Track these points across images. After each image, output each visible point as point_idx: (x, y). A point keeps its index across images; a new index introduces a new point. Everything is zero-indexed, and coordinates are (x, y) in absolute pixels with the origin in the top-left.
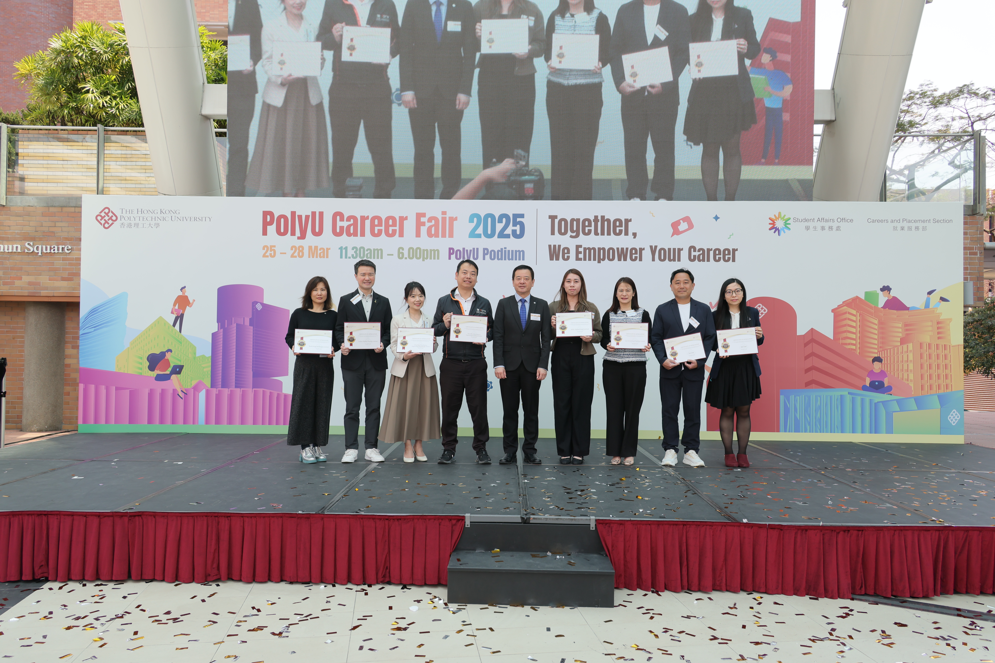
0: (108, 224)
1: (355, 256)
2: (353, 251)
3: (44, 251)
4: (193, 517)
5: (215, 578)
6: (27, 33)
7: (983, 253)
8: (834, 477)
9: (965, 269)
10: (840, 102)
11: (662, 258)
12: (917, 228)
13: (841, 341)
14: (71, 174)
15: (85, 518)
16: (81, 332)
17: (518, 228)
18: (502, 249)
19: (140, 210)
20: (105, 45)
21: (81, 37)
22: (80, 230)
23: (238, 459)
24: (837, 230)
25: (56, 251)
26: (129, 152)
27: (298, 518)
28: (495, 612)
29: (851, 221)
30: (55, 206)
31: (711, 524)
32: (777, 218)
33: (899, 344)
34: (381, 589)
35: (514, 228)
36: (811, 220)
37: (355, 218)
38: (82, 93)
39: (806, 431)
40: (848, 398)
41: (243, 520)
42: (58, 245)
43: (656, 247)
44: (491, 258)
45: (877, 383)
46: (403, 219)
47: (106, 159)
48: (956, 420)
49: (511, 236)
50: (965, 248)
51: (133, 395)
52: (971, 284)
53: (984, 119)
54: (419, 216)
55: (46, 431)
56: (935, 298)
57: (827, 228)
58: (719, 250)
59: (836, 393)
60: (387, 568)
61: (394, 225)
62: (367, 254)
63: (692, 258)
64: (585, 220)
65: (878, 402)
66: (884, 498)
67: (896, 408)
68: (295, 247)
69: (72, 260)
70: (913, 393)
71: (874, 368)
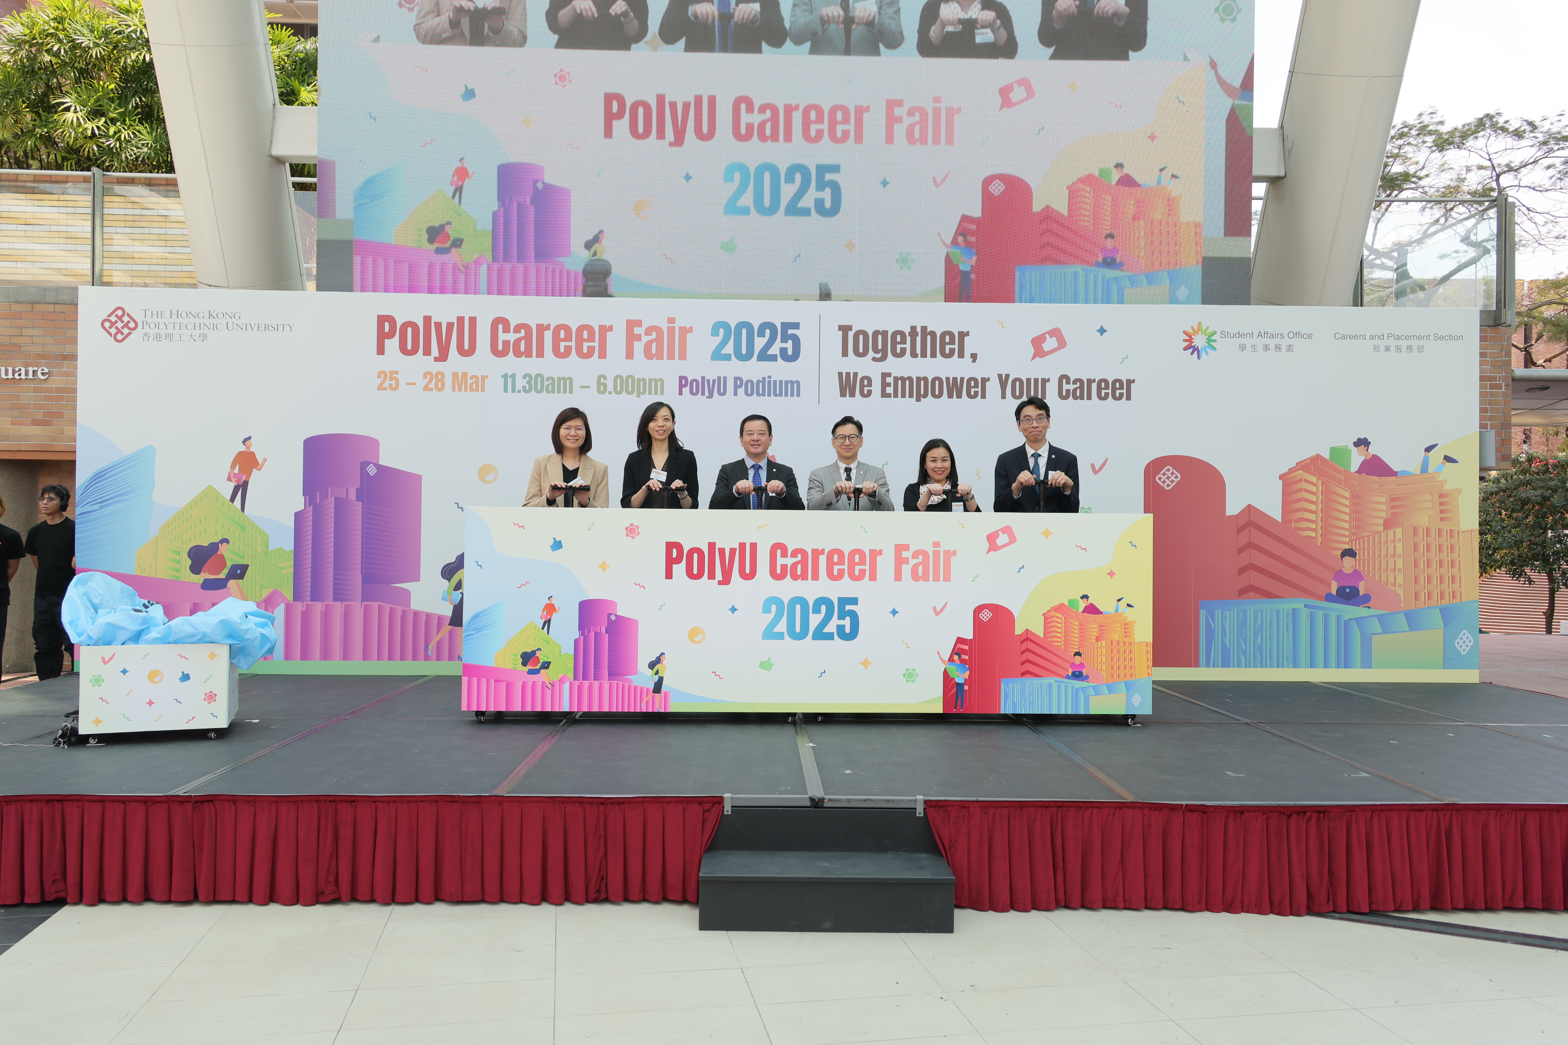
0: (122, 334)
1: (527, 388)
2: (525, 381)
3: (3, 376)
4: (295, 802)
5: (332, 897)
7: (1510, 386)
8: (1283, 735)
9: (1482, 410)
10: (1291, 148)
12: (1409, 348)
13: (1293, 525)
14: (41, 248)
15: (123, 805)
16: (79, 510)
17: (789, 345)
18: (764, 379)
19: (175, 312)
20: (96, 32)
21: (55, 19)
23: (349, 715)
24: (1288, 350)
25: (23, 376)
26: (138, 212)
27: (463, 802)
29: (1310, 336)
30: (20, 303)
31: (1100, 806)
32: (1196, 332)
33: (1382, 528)
35: (784, 345)
36: (1248, 335)
37: (527, 328)
38: (56, 112)
39: (1239, 666)
40: (1304, 614)
41: (376, 807)
42: (26, 366)
43: (1007, 376)
44: (746, 393)
45: (1348, 590)
46: (605, 330)
47: (105, 224)
48: (1467, 646)
49: (779, 357)
50: (1482, 379)
52: (1491, 435)
53: (1516, 170)
54: (632, 324)
56: (1436, 457)
57: (1272, 347)
58: (1106, 381)
59: (1285, 606)
60: (603, 878)
61: (591, 338)
62: (548, 386)
63: (1064, 394)
64: (895, 334)
65: (1350, 619)
66: (1358, 765)
67: (1377, 627)
68: (430, 373)
69: (49, 390)
70: (1402, 605)
71: (1344, 567)
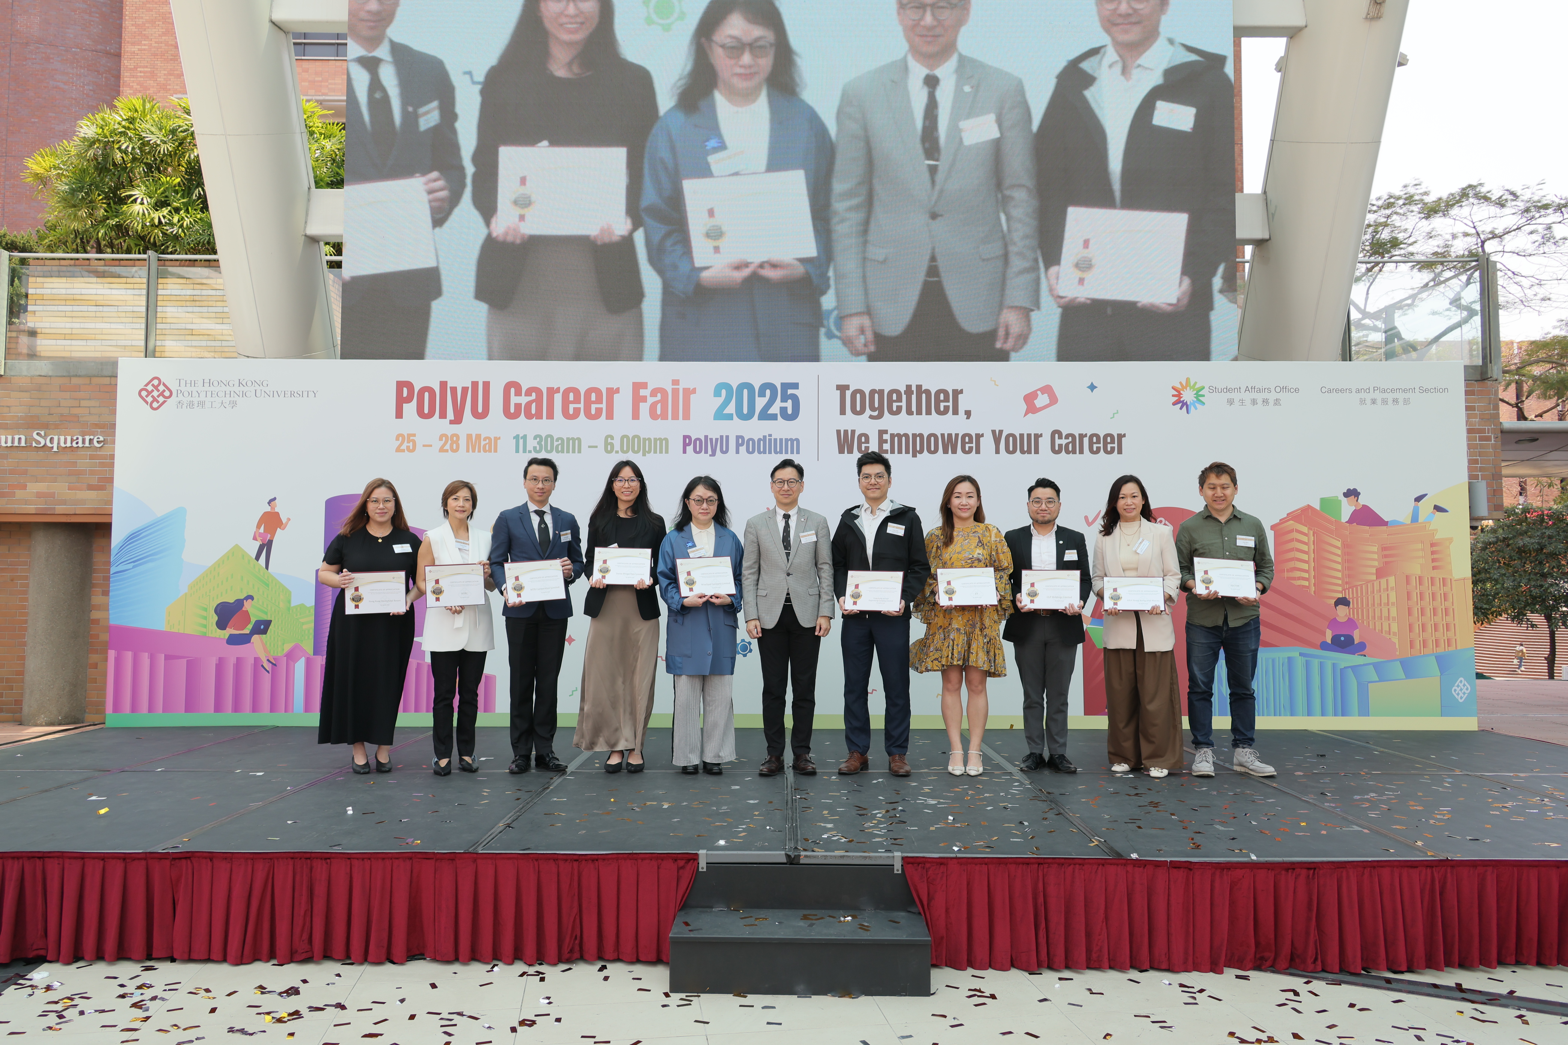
0: (158, 402)
1: (538, 449)
2: (536, 441)
3: (62, 445)
4: (271, 859)
5: (304, 956)
6: (50, 114)
7: (1500, 437)
8: (1275, 785)
9: (1471, 462)
10: (1275, 211)
11: (1011, 449)
12: (1395, 401)
13: (1286, 575)
14: (109, 327)
15: (102, 862)
16: (113, 570)
17: (789, 404)
18: (765, 437)
19: (207, 381)
20: (163, 130)
21: (127, 119)
22: (114, 412)
24: (1275, 404)
25: (80, 445)
26: (204, 292)
27: (437, 859)
28: (740, 1006)
29: (1297, 390)
30: (80, 376)
31: (1082, 863)
32: (1184, 388)
33: (1374, 577)
34: (566, 971)
35: (784, 405)
36: (1236, 390)
37: (538, 391)
38: (126, 204)
40: (1300, 662)
41: (351, 864)
42: (83, 435)
43: (1001, 432)
44: (748, 451)
45: (1342, 639)
46: (612, 392)
47: (159, 303)
48: (1464, 693)
49: (779, 416)
50: (1469, 431)
51: (192, 667)
53: (1500, 237)
54: (638, 387)
55: (60, 724)
56: (1426, 506)
57: (1260, 401)
58: (1098, 436)
59: (1281, 655)
60: (577, 935)
61: (599, 400)
62: (557, 446)
63: (1057, 448)
64: (891, 392)
65: (1345, 668)
66: (1350, 818)
67: (1373, 676)
68: (445, 435)
69: (104, 457)
70: (1398, 653)
71: (1338, 616)
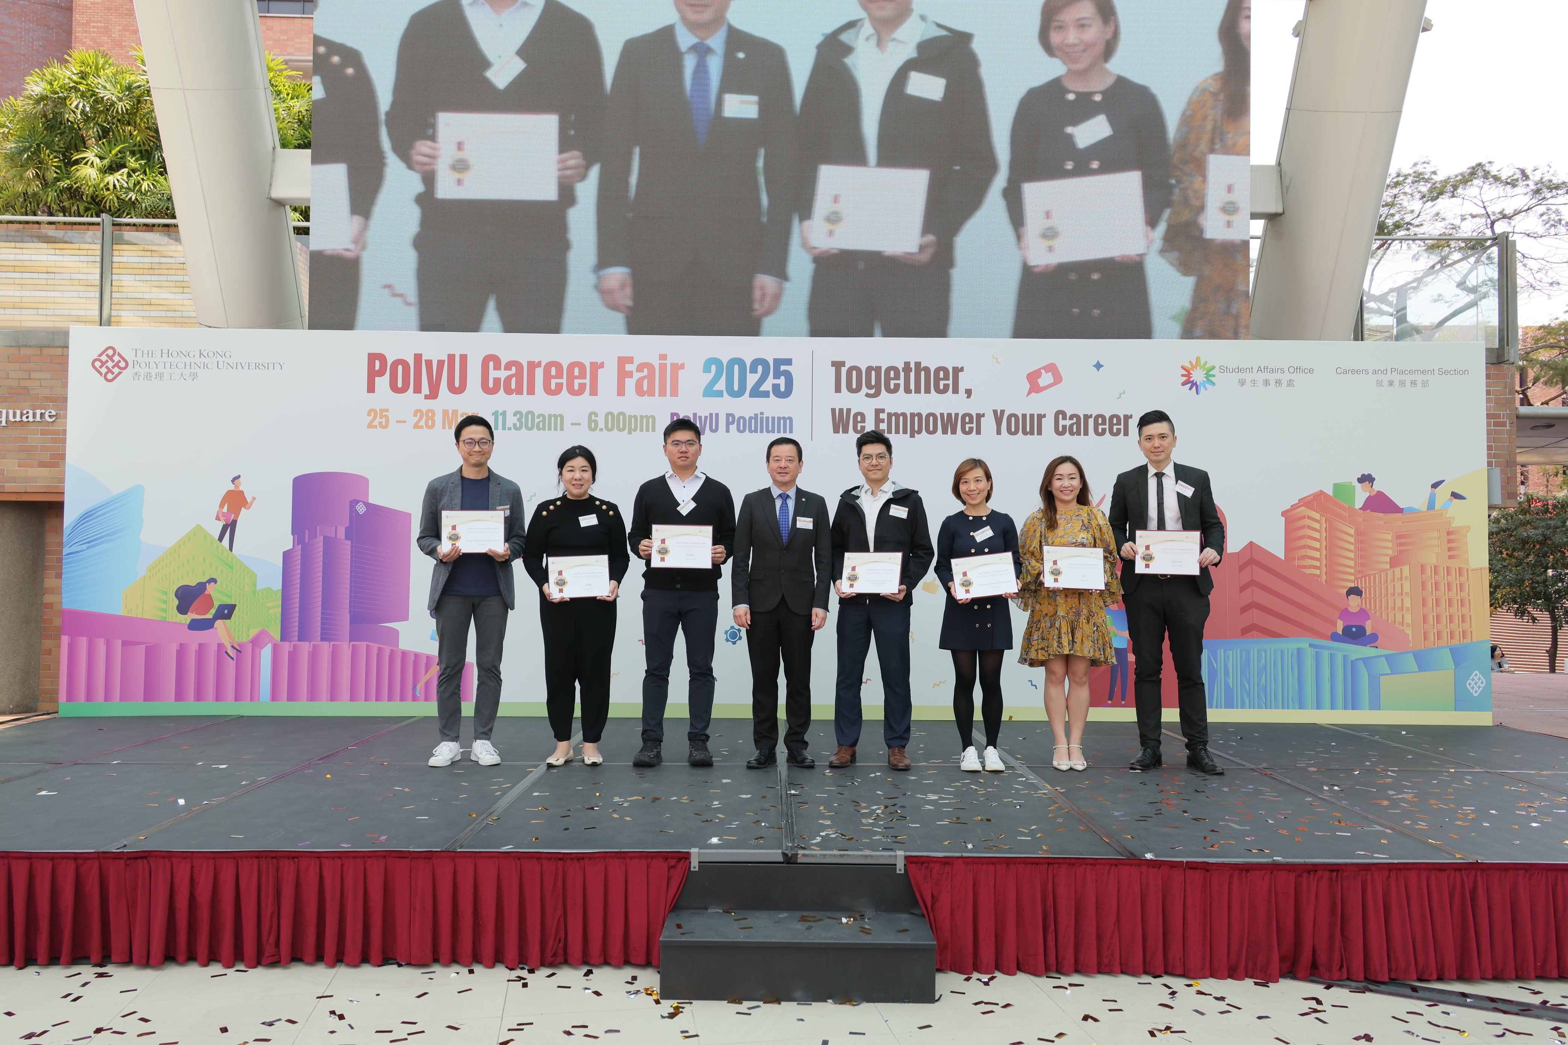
0: (113, 373)
1: (518, 426)
2: (516, 418)
3: (11, 418)
5: (272, 960)
7: (1515, 423)
8: (1289, 781)
9: (1489, 448)
10: (1289, 185)
11: (1013, 430)
12: (1414, 383)
13: (1297, 563)
14: (61, 295)
15: (52, 863)
16: (66, 551)
17: (782, 381)
18: (756, 415)
19: (165, 351)
20: (118, 87)
21: (78, 74)
22: (65, 385)
23: (321, 759)
24: (1289, 385)
25: (31, 419)
26: (156, 260)
27: (412, 858)
28: (737, 1013)
29: (1311, 371)
30: (30, 346)
31: (1094, 863)
32: (1194, 367)
33: (1388, 566)
34: (549, 976)
35: (776, 381)
36: (1248, 370)
37: (518, 365)
38: (78, 166)
39: (1243, 707)
40: (1309, 653)
41: (320, 863)
42: (34, 408)
43: (1002, 412)
44: (739, 430)
45: (1354, 629)
46: (596, 367)
47: (114, 271)
48: (1479, 687)
49: (771, 393)
50: (1489, 416)
51: (151, 654)
52: (1497, 472)
53: (1510, 217)
54: (623, 361)
55: (11, 713)
56: (1443, 493)
57: (1272, 382)
58: (1103, 417)
59: (1290, 645)
60: (560, 941)
61: (582, 375)
62: (538, 423)
63: (1061, 430)
64: (888, 370)
65: (1357, 660)
66: (1371, 816)
67: (1385, 668)
68: (420, 411)
69: (57, 432)
70: (1411, 645)
71: (1350, 606)
